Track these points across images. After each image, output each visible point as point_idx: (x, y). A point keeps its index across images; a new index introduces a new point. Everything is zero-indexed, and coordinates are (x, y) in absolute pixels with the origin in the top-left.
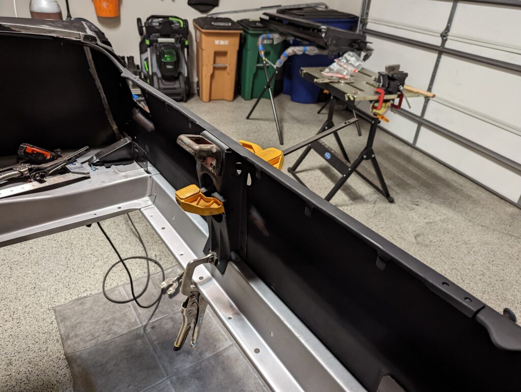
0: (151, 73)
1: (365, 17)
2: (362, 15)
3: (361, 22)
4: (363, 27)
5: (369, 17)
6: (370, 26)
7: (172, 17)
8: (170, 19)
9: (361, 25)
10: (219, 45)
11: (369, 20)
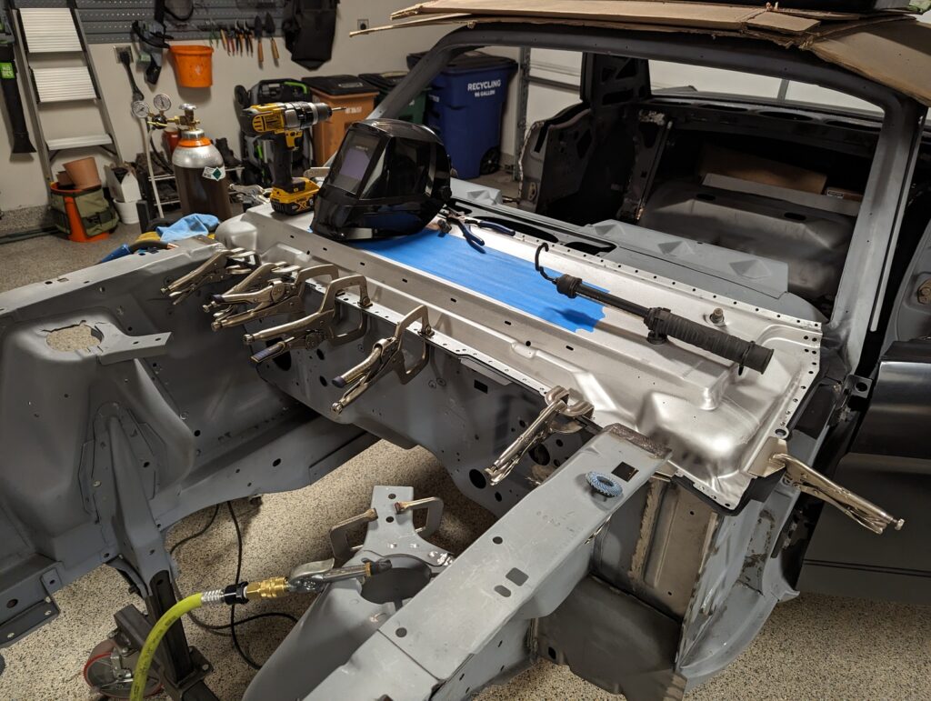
0: (266, 161)
1: (525, 61)
2: (522, 59)
3: (521, 67)
4: (524, 74)
5: (531, 62)
6: (533, 72)
7: (287, 80)
8: (286, 83)
9: (522, 71)
10: (351, 114)
11: (531, 65)
